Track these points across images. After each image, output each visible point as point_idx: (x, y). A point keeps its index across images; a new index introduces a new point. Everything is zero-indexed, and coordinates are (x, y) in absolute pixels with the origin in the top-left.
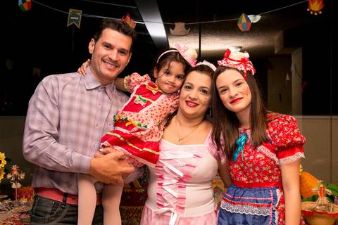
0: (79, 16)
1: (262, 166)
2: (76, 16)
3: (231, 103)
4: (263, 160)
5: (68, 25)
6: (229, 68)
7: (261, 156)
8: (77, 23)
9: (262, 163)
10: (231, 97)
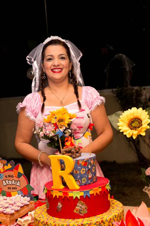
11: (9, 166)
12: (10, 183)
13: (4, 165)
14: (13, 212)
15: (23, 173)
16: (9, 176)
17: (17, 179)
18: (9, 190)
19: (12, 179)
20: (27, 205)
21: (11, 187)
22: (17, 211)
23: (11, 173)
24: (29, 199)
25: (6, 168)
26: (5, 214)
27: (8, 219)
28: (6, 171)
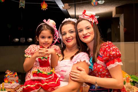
0: (24, 3)
1: (102, 71)
2: (23, 3)
3: (84, 38)
4: (101, 68)
5: (20, 7)
6: (84, 19)
7: (100, 66)
8: (23, 6)
9: (101, 70)
10: (84, 35)
11: (12, 73)
12: (12, 79)
14: (15, 88)
15: (17, 75)
17: (15, 77)
18: (12, 81)
19: (13, 77)
20: (18, 86)
22: (16, 88)
23: (13, 75)
24: (19, 84)
26: (12, 88)
27: (13, 90)
28: (11, 75)
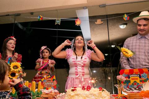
5: (56, 24)
8: (59, 23)
11: (50, 76)
12: (49, 84)
13: (47, 76)
15: (55, 79)
16: (49, 81)
17: (52, 82)
18: (48, 87)
19: (50, 82)
21: (49, 85)
23: (50, 79)
24: (57, 90)
25: (48, 77)
28: (48, 78)
